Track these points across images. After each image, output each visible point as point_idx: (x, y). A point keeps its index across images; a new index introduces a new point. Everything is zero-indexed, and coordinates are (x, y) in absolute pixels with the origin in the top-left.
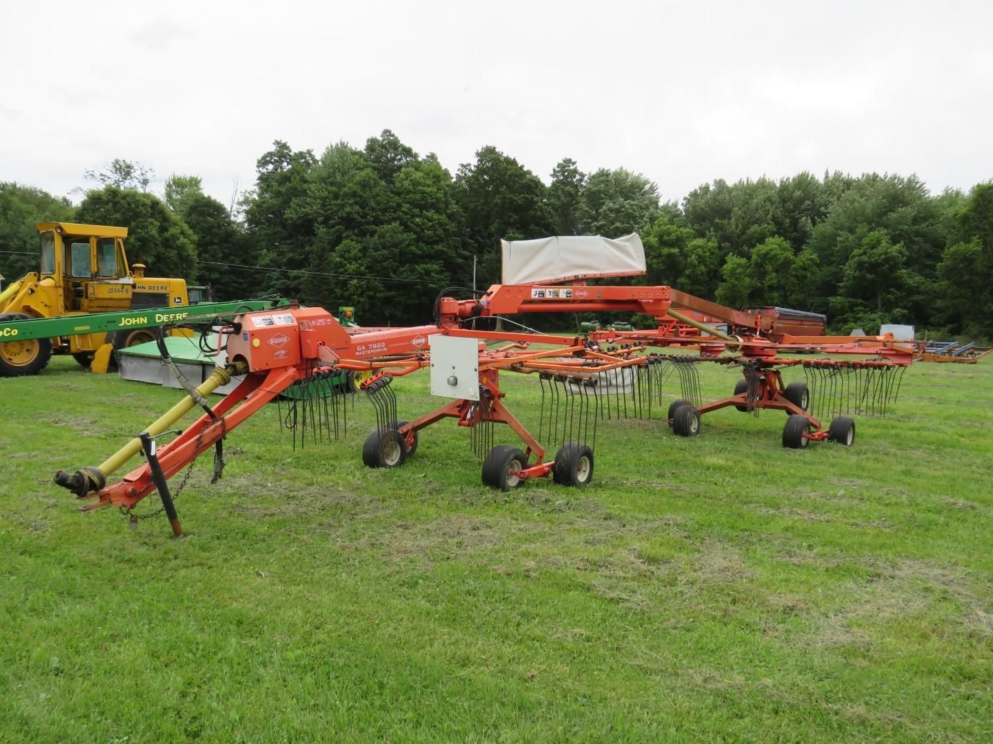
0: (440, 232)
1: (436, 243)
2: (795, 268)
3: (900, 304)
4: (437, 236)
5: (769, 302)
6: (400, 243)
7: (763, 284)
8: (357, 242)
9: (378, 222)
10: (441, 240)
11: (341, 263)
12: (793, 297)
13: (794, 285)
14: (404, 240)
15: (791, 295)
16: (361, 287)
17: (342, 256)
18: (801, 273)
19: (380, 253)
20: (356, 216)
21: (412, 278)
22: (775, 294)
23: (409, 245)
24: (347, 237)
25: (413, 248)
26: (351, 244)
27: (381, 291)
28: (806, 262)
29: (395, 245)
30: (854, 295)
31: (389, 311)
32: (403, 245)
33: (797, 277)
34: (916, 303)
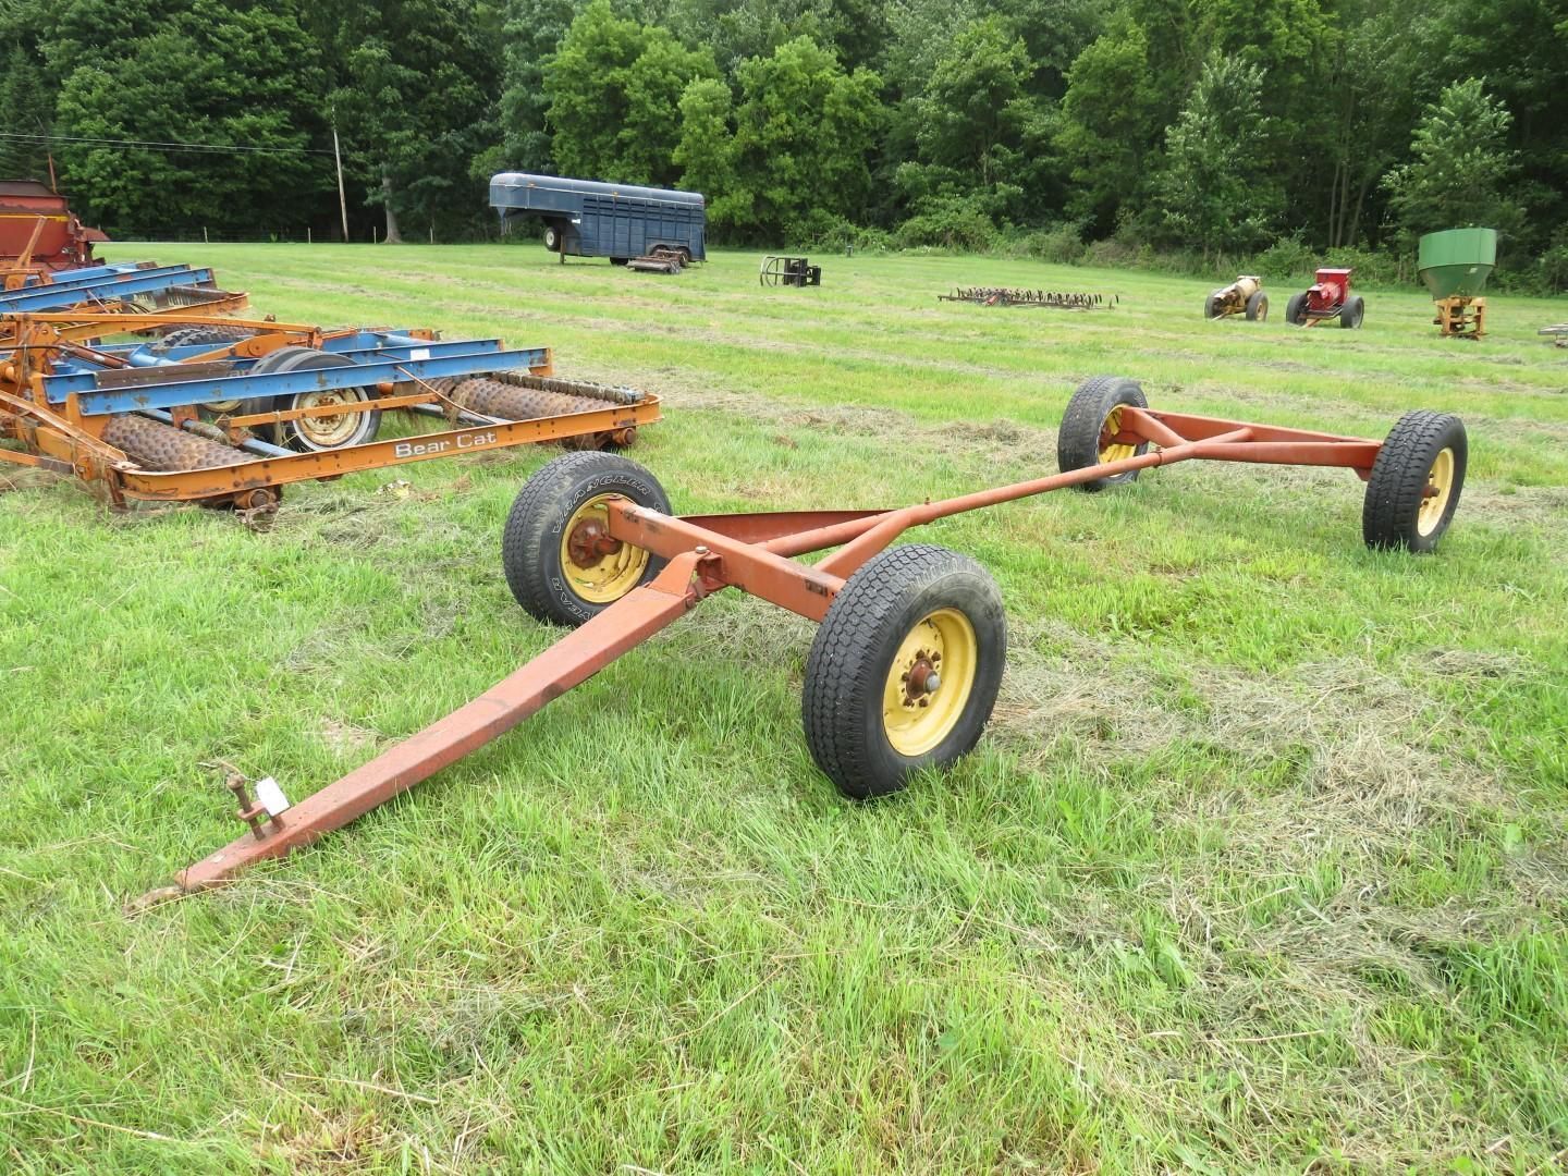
0: (276, 51)
1: (274, 74)
2: (834, 103)
3: (1014, 176)
4: (274, 61)
5: (777, 176)
6: (186, 70)
7: (762, 138)
8: (107, 70)
9: (140, 29)
10: (284, 69)
11: (74, 111)
12: (827, 166)
13: (832, 137)
14: (195, 66)
15: (825, 160)
16: (109, 163)
17: (76, 98)
18: (844, 109)
19: (141, 89)
20: (95, 19)
21: (223, 144)
22: (787, 160)
23: (208, 78)
24: (86, 61)
25: (220, 83)
26: (91, 77)
27: (159, 170)
28: (857, 90)
29: (176, 75)
30: (943, 162)
31: (189, 206)
32: (192, 75)
33: (838, 122)
34: (1042, 173)
